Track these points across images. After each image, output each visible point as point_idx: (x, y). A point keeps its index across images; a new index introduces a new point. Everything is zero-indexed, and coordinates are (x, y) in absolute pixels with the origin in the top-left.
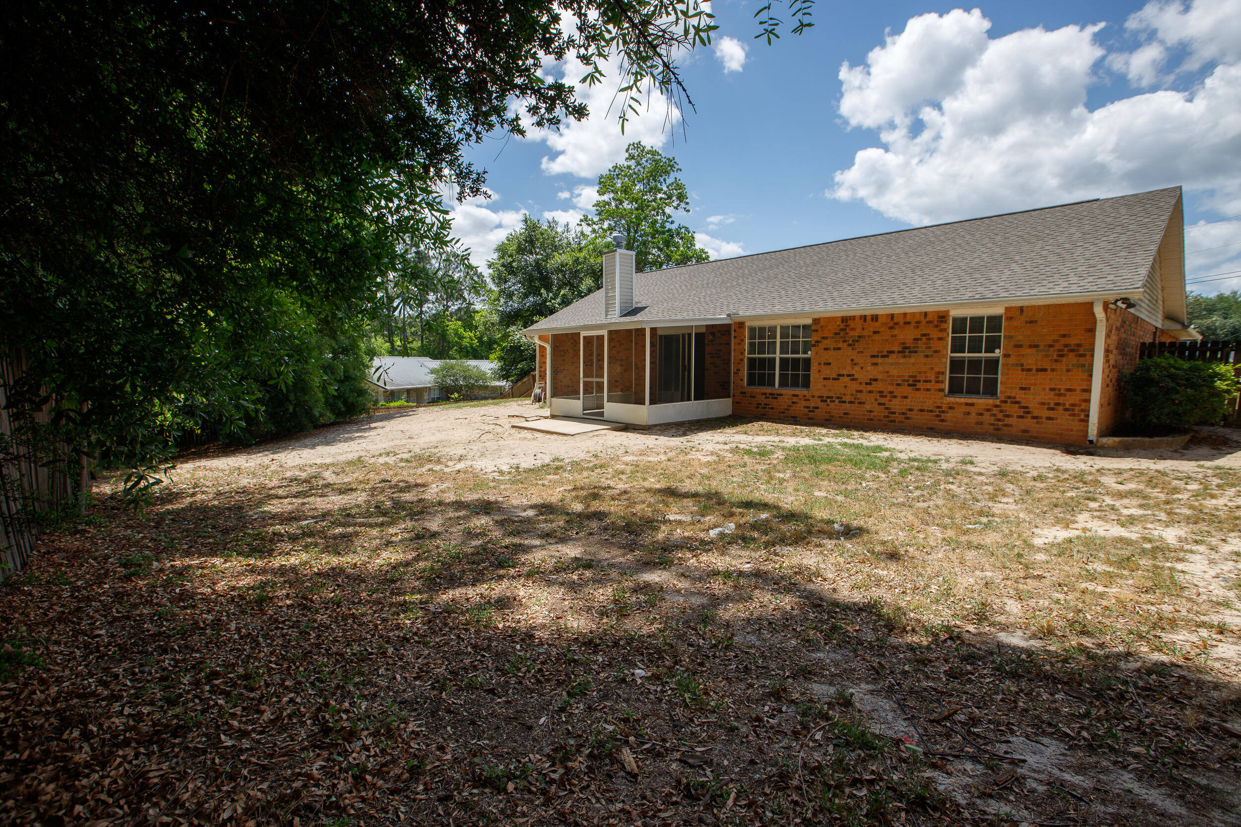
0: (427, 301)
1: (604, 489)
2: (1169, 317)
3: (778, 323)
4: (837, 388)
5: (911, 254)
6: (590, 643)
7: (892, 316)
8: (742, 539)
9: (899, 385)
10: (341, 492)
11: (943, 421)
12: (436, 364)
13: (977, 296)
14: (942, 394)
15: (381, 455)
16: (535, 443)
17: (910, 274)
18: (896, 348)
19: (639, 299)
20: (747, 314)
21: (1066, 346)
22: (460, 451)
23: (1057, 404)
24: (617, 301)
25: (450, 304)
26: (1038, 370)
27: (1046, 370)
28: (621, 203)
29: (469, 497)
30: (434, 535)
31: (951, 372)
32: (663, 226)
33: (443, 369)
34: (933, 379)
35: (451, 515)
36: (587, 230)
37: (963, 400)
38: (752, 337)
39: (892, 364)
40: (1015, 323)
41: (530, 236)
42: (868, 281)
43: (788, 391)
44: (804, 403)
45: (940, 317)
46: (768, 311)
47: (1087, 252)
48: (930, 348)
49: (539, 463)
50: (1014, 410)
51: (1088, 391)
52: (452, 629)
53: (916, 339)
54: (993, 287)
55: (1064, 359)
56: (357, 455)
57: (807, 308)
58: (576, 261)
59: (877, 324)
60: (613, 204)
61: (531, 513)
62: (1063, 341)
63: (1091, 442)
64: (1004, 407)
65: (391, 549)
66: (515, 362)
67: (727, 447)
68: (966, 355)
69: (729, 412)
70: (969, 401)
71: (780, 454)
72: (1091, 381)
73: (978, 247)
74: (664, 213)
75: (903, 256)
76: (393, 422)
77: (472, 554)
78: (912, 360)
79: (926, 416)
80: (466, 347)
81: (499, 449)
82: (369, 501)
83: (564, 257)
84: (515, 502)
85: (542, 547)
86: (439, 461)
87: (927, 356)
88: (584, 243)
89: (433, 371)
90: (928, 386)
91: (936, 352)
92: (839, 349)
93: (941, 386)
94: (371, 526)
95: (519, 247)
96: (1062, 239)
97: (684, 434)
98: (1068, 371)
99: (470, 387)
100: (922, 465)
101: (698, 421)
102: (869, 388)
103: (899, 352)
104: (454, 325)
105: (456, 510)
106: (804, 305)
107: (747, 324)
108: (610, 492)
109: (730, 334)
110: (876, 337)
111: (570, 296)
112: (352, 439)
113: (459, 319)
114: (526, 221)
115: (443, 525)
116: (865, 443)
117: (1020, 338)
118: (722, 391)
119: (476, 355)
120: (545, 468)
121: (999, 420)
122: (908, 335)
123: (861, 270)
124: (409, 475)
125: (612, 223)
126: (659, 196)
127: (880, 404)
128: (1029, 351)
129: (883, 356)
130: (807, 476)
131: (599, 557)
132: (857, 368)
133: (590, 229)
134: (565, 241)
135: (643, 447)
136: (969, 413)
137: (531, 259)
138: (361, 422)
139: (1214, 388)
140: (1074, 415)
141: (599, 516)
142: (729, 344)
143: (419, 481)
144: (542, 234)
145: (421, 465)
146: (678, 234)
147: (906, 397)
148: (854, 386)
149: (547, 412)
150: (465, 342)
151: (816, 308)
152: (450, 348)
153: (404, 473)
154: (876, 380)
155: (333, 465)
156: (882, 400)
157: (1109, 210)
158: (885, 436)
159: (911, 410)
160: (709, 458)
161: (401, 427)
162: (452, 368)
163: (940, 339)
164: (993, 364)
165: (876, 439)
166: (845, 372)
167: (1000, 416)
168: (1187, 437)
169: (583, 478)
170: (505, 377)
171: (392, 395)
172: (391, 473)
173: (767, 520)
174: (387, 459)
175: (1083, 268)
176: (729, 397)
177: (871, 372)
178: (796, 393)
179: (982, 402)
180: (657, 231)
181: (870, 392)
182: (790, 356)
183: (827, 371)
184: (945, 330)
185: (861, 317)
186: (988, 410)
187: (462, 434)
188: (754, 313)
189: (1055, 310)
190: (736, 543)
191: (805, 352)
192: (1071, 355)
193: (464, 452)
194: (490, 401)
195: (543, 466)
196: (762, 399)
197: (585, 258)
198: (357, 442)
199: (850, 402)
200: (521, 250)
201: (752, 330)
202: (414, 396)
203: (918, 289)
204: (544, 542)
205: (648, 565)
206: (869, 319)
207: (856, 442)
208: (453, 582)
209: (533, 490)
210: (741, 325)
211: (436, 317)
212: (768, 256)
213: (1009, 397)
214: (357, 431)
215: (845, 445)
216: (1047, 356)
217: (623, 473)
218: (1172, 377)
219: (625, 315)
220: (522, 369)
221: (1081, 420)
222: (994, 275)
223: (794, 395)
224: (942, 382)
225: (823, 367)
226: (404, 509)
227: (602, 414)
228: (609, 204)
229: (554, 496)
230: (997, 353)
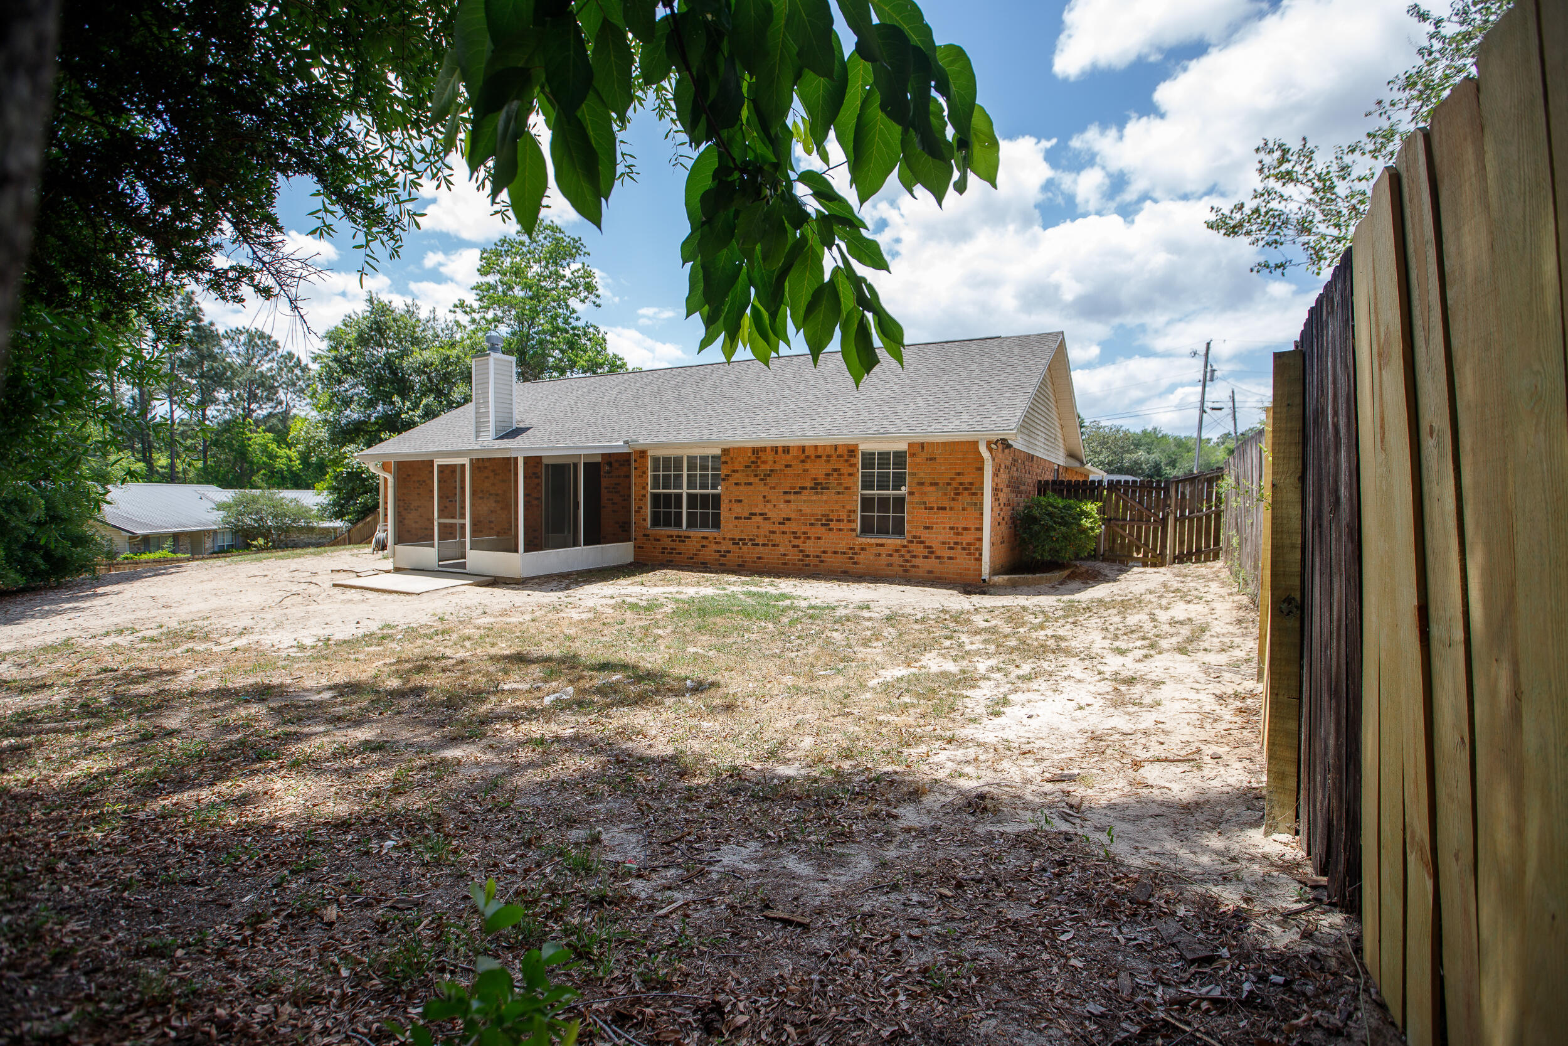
0: (214, 401)
1: (437, 659)
2: (1072, 455)
3: (685, 453)
4: (749, 529)
5: (829, 380)
6: (342, 825)
7: (803, 449)
8: (579, 704)
9: (812, 524)
10: (22, 691)
11: (855, 563)
12: (227, 495)
13: (882, 431)
14: (854, 534)
15: (107, 634)
16: (363, 606)
17: (824, 402)
18: (809, 484)
19: (520, 417)
20: (648, 441)
21: (961, 484)
22: (245, 621)
23: (956, 543)
24: (492, 419)
25: (254, 406)
26: (939, 509)
27: (945, 509)
28: (511, 288)
29: (241, 681)
30: (171, 733)
31: (863, 510)
32: (566, 322)
33: (238, 503)
34: (845, 518)
35: (206, 706)
36: (464, 319)
37: (873, 541)
38: (656, 468)
39: (805, 501)
40: (918, 460)
41: (376, 322)
42: (782, 408)
43: (697, 533)
44: (715, 547)
45: (849, 451)
46: (672, 438)
47: (981, 391)
48: (841, 484)
49: (360, 633)
50: (919, 550)
51: (980, 529)
52: (162, 834)
53: (828, 475)
54: (897, 422)
55: (960, 497)
56: (63, 636)
57: (714, 437)
58: (446, 360)
59: (789, 457)
60: (500, 289)
61: (327, 695)
62: (959, 479)
63: (984, 581)
64: (912, 547)
65: (96, 757)
66: (351, 496)
67: (613, 602)
68: (875, 492)
69: (630, 558)
70: (879, 541)
71: (669, 608)
72: (982, 519)
73: (892, 377)
74: (568, 306)
75: (821, 381)
76: (138, 584)
77: (223, 750)
78: (825, 497)
79: (840, 558)
80: (281, 471)
81: (306, 617)
82: (71, 699)
83: (426, 354)
84: (308, 683)
85: (326, 733)
86: (206, 638)
87: (839, 493)
88: (458, 337)
89: (220, 507)
90: (841, 525)
91: (847, 488)
92: (750, 484)
93: (853, 526)
94: (68, 731)
95: (360, 335)
96: (964, 375)
97: (567, 588)
98: (964, 509)
99: (285, 530)
100: (816, 613)
101: (590, 571)
102: (783, 528)
103: (812, 488)
104: (259, 438)
105: (216, 699)
106: (711, 433)
107: (650, 453)
108: (443, 663)
109: (630, 465)
110: (788, 471)
111: (435, 406)
112: (57, 613)
113: (269, 430)
114: (371, 301)
115: (189, 720)
116: (772, 590)
117: (922, 475)
118: (622, 533)
119: (298, 482)
120: (368, 638)
121: (907, 561)
122: (819, 470)
123: (778, 395)
124: (152, 659)
125: (500, 314)
126: (562, 283)
127: (794, 546)
128: (931, 489)
129: (795, 493)
130: (687, 630)
131: (396, 738)
132: (770, 506)
133: (468, 318)
134: (431, 332)
135: (507, 606)
136: (880, 555)
137: (381, 352)
138: (81, 586)
139: (1080, 525)
140: (970, 554)
141: (417, 691)
142: (628, 477)
143: (166, 667)
144: (395, 320)
145: (175, 645)
146: (585, 334)
147: (819, 538)
148: (767, 526)
149: (389, 565)
150: (280, 464)
151: (724, 437)
152: (253, 472)
153: (145, 657)
154: (789, 519)
155: (15, 653)
156: (796, 542)
157: (1006, 348)
158: (797, 582)
159: (824, 552)
160: (584, 616)
161: (152, 591)
162: (254, 501)
163: (850, 475)
164: (900, 502)
165: (786, 586)
166: (757, 511)
167: (908, 557)
168: (1066, 572)
169: (412, 650)
170: (339, 515)
171: (146, 543)
172: (121, 658)
173: (619, 681)
174: (119, 640)
175: (974, 407)
176: (629, 540)
177: (784, 510)
178: (706, 535)
179: (892, 542)
180: (558, 329)
181: (784, 533)
182: (698, 491)
183: (738, 510)
184: (854, 465)
185: (772, 448)
186: (897, 551)
187: (254, 597)
188: (656, 440)
189: (951, 447)
190: (570, 708)
191: (714, 487)
192: (966, 492)
193: (250, 623)
194: (311, 550)
195: (365, 636)
196: (667, 543)
197: (458, 357)
198: (66, 616)
199: (764, 545)
200: (362, 340)
201: (656, 460)
202: (186, 543)
203: (829, 419)
204: (331, 727)
205: (454, 740)
206: (780, 450)
207: (763, 590)
208: (182, 784)
209: (340, 667)
210: (643, 454)
211: (228, 426)
212: (682, 371)
213: (915, 537)
214: (68, 601)
215: (749, 594)
216: (945, 494)
217: (469, 639)
218: (1050, 514)
219: (502, 438)
220: (365, 504)
221: (976, 559)
222: (900, 409)
223: (703, 538)
224: (854, 521)
225: (735, 505)
226: (130, 704)
227: (463, 566)
228: (495, 288)
229: (363, 673)
230: (904, 490)
